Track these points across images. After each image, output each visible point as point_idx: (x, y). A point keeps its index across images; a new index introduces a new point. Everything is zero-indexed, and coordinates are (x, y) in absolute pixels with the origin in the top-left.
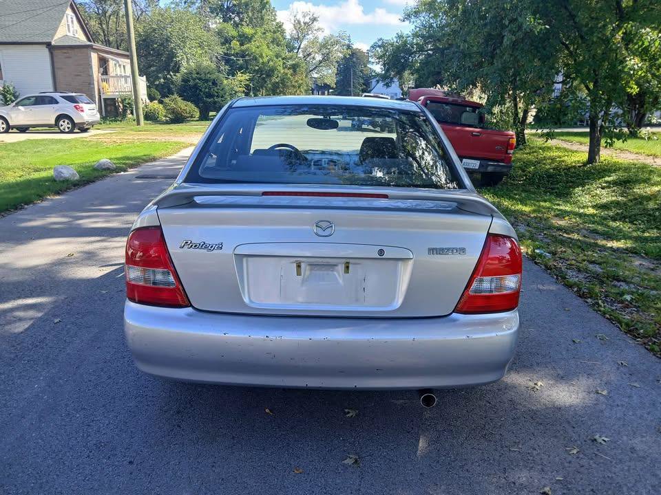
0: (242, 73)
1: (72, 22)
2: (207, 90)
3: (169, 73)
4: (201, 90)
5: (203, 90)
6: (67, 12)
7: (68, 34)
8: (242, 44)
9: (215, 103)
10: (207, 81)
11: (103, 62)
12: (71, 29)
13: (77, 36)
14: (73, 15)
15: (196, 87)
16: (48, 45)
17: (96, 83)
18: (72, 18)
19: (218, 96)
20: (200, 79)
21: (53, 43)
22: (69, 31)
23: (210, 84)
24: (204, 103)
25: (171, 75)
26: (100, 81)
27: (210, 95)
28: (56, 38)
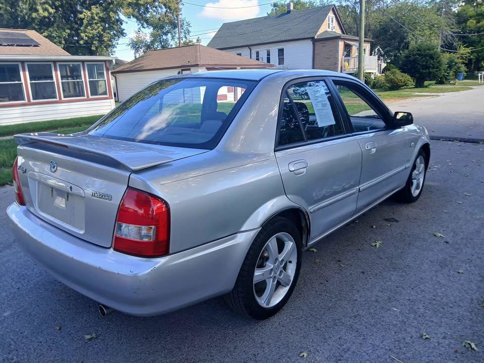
0: (464, 47)
1: (332, 21)
2: (424, 63)
3: (399, 52)
4: (419, 64)
5: (421, 63)
6: (329, 15)
7: (328, 30)
8: (478, 22)
9: (430, 73)
10: (425, 56)
11: (348, 48)
12: (331, 26)
13: (334, 30)
14: (334, 16)
15: (415, 61)
16: (313, 39)
17: (339, 63)
18: (332, 18)
19: (433, 68)
20: (419, 55)
21: (316, 37)
22: (329, 28)
23: (428, 58)
24: (421, 74)
25: (401, 54)
26: (343, 61)
27: (427, 67)
28: (318, 33)
